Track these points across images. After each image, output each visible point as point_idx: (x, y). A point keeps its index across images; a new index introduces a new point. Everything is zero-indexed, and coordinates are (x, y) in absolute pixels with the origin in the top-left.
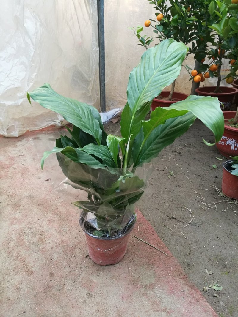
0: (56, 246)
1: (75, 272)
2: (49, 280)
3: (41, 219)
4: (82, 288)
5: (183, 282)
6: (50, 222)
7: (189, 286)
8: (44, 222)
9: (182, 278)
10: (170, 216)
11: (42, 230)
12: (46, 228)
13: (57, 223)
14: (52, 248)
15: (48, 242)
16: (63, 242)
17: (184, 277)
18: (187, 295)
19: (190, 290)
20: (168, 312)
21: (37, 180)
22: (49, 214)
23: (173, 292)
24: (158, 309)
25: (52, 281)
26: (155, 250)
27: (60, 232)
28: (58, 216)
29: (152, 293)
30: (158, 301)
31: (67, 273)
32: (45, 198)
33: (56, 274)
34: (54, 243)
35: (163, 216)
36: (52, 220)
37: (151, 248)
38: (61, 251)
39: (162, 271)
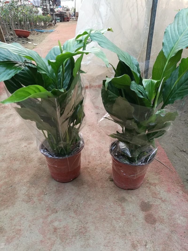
0: (95, 149)
1: (104, 164)
2: (87, 164)
3: (89, 133)
4: (107, 173)
5: (179, 188)
6: (94, 135)
7: (183, 191)
8: (90, 135)
9: (179, 186)
10: (181, 149)
11: (88, 138)
12: (91, 138)
13: (98, 137)
14: (92, 149)
15: (91, 145)
16: (100, 147)
17: (181, 185)
18: (181, 196)
19: (184, 193)
20: (163, 200)
21: (90, 112)
22: (94, 132)
23: (170, 191)
24: (156, 197)
25: (89, 165)
26: (163, 166)
27: (99, 142)
28: (99, 134)
29: (154, 188)
30: (157, 193)
31: (99, 164)
32: (93, 122)
33: (92, 162)
34: (94, 147)
35: (176, 148)
36: (95, 135)
37: (160, 163)
38: (98, 152)
39: (165, 178)
